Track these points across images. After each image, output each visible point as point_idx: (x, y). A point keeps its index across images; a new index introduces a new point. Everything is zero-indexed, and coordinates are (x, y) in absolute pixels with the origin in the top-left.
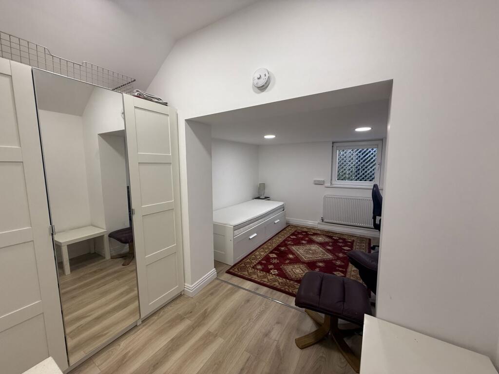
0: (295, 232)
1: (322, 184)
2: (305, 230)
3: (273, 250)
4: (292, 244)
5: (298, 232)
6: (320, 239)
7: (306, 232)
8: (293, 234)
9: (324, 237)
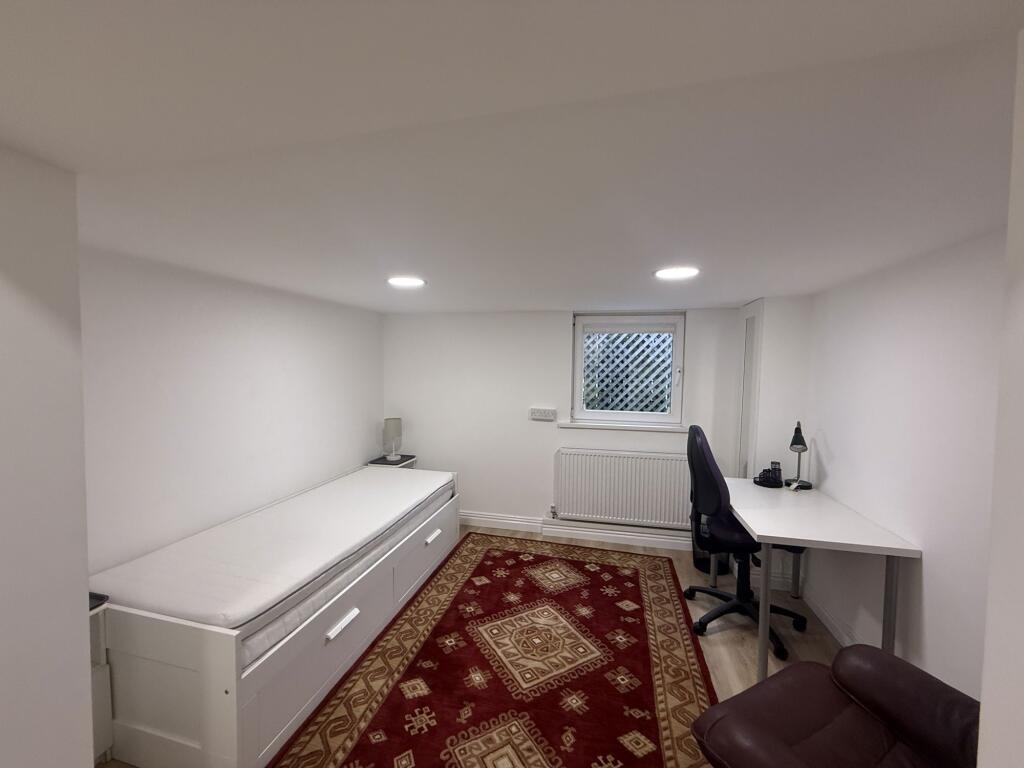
0: (487, 557)
1: (552, 421)
2: (512, 547)
3: (416, 660)
4: (480, 612)
5: (494, 559)
6: (554, 578)
7: (515, 555)
8: (480, 570)
9: (564, 569)
